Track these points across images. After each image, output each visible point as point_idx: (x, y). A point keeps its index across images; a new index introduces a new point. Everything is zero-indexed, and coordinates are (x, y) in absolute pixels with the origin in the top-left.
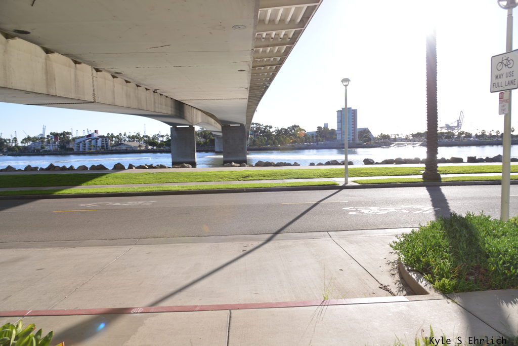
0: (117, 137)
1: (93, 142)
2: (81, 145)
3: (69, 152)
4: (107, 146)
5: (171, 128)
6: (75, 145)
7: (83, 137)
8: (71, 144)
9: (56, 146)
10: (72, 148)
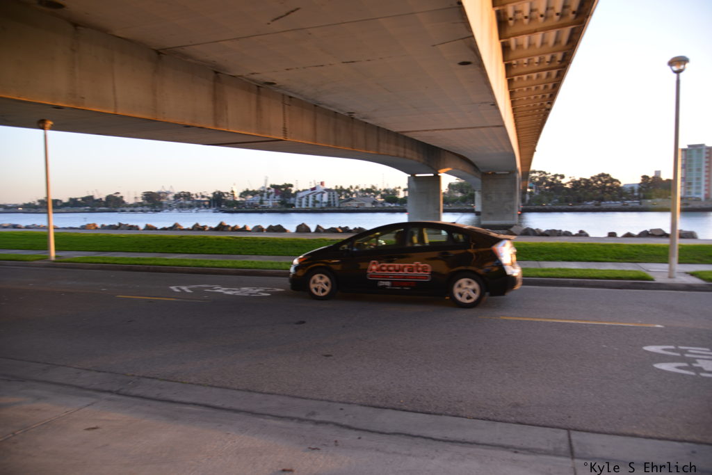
0: (348, 191)
1: (318, 196)
2: (304, 200)
3: (289, 209)
4: (334, 202)
6: (297, 200)
7: (307, 190)
8: (292, 199)
9: (276, 202)
10: (293, 204)
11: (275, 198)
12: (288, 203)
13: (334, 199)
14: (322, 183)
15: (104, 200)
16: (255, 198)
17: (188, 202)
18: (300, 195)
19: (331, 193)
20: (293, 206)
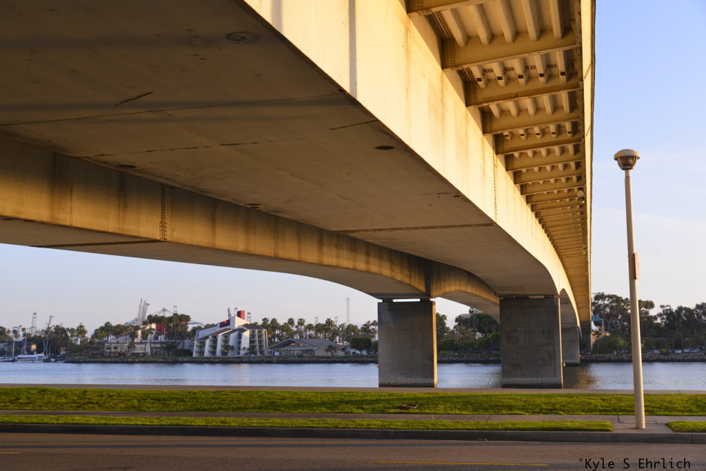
0: (285, 328)
1: (233, 336)
2: (208, 342)
3: (181, 359)
4: (261, 347)
5: (379, 303)
6: (196, 343)
7: (213, 326)
8: (187, 341)
9: (158, 345)
10: (190, 350)
11: (157, 338)
12: (179, 347)
13: (260, 342)
14: (240, 314)
16: (121, 339)
18: (201, 334)
19: (257, 331)
20: (189, 353)
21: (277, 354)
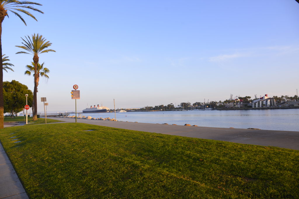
1: (264, 102)
2: (257, 104)
3: (249, 108)
6: (253, 104)
7: (258, 99)
9: (241, 105)
10: (251, 106)
11: (240, 103)
12: (248, 105)
13: (273, 103)
14: (266, 95)
15: (167, 106)
16: (230, 104)
17: (199, 107)
19: (272, 100)
20: (251, 107)
21: (280, 106)
